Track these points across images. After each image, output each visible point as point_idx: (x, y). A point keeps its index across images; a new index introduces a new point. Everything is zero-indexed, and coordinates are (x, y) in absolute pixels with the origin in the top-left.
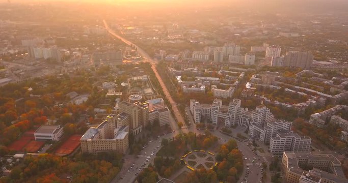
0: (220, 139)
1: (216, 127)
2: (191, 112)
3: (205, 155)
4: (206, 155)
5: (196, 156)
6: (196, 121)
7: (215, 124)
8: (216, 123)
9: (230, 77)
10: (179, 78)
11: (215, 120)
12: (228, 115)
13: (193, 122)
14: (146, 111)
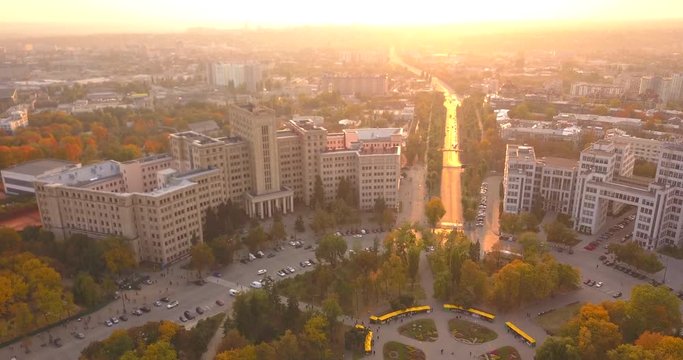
0: (590, 283)
1: (586, 241)
3: (485, 335)
4: (492, 336)
5: (442, 328)
7: (586, 232)
8: (592, 225)
11: (589, 214)
12: (652, 193)
14: (315, 144)
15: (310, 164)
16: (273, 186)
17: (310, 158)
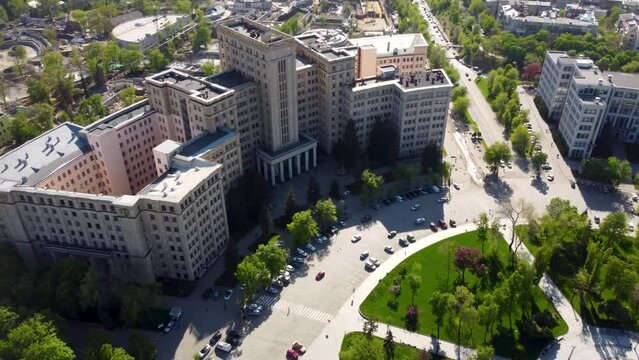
6: (571, 148)
14: (341, 76)
15: (333, 103)
16: (291, 137)
17: (334, 95)
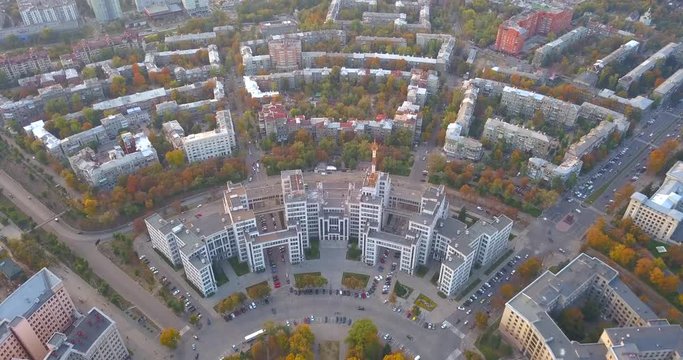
2: (167, 260)
6: (204, 291)
7: (261, 269)
8: (264, 265)
9: (188, 72)
10: (38, 129)
11: (258, 260)
13: (197, 297)
